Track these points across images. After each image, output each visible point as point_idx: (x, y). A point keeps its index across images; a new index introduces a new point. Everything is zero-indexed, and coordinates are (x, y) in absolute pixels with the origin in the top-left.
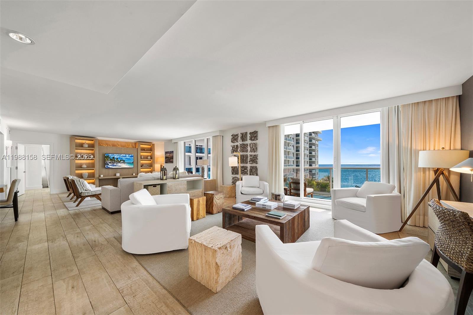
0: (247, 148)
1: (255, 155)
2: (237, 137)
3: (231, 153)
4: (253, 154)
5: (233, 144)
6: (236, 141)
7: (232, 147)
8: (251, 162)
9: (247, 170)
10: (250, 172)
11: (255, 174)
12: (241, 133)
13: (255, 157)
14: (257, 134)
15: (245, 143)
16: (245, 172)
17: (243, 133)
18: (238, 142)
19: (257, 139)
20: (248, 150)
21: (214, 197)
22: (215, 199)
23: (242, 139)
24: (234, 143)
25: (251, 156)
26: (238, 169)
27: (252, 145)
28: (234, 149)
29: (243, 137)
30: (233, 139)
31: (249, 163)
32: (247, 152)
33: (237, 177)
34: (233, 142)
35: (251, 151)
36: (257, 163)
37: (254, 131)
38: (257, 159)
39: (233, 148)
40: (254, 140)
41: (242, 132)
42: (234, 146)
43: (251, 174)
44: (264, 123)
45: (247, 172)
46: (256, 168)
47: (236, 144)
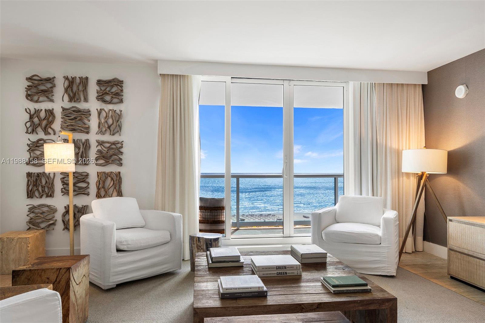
0: (86, 121)
1: (114, 143)
2: (51, 87)
3: (27, 132)
4: (107, 138)
5: (33, 106)
6: (48, 97)
7: (30, 114)
8: (101, 161)
9: (88, 183)
10: (99, 189)
11: (115, 193)
12: (66, 78)
13: (113, 146)
14: (122, 87)
15: (82, 106)
16: (80, 188)
17: (74, 79)
18: (52, 101)
19: (121, 101)
20: (89, 128)
21: (72, 278)
22: (74, 284)
23: (69, 95)
24: (37, 101)
25: (100, 143)
26: (53, 181)
27: (104, 114)
28: (36, 120)
29: (75, 88)
30: (34, 90)
31: (97, 165)
32: (88, 133)
33: (48, 206)
34: (32, 100)
35: (101, 132)
36: (121, 165)
37: (113, 79)
38: (122, 153)
39: (31, 117)
40: (110, 103)
41: (70, 75)
42: (37, 112)
43: (102, 193)
44: (154, 64)
45: (87, 187)
46: (117, 179)
47: (44, 106)
